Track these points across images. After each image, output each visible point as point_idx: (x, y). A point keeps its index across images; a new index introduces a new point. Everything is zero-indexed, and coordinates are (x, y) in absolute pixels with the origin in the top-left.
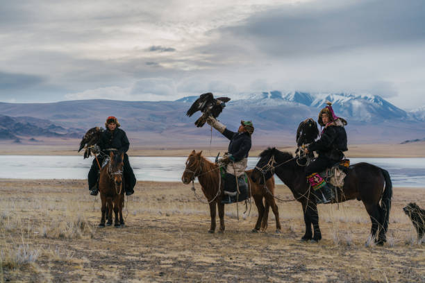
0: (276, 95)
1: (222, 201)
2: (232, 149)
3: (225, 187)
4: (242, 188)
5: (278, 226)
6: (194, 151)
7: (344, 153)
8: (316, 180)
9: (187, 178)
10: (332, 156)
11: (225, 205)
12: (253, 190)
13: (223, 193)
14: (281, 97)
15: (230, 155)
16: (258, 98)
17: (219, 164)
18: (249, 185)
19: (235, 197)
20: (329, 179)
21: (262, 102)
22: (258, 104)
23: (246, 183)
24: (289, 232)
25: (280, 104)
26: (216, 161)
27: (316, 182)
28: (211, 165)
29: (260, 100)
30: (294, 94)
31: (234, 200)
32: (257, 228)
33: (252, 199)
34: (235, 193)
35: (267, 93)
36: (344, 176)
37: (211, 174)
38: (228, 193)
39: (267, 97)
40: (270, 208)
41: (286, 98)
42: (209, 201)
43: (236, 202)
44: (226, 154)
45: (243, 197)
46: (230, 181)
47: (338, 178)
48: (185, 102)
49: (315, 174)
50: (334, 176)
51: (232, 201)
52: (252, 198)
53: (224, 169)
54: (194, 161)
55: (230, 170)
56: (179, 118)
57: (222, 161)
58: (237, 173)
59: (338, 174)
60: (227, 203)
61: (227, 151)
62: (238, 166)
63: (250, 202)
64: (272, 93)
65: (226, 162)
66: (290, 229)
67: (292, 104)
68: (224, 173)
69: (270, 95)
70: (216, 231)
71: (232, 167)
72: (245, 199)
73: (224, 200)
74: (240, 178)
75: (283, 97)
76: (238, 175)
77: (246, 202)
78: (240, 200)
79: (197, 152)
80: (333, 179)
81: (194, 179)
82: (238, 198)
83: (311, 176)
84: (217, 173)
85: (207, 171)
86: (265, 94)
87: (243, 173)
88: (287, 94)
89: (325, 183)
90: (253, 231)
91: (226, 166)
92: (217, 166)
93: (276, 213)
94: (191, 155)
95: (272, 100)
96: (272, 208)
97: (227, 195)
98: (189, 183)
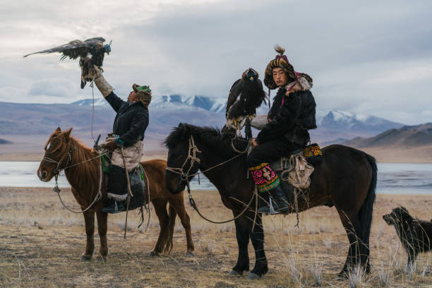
0: (176, 99)
1: (104, 210)
2: (119, 127)
3: (109, 188)
4: (136, 188)
5: (190, 246)
6: (59, 129)
7: (310, 132)
8: (267, 174)
9: (47, 172)
10: (294, 139)
11: (109, 214)
12: (153, 191)
13: (105, 195)
14: (180, 101)
15: (116, 137)
16: (157, 102)
17: (100, 152)
18: (146, 183)
19: (124, 202)
20: (287, 175)
21: (162, 106)
22: (157, 107)
23: (142, 180)
24: (206, 253)
25: (179, 108)
26: (96, 147)
27: (266, 178)
28: (87, 152)
29: (160, 104)
30: (193, 98)
31: (124, 206)
32: (158, 249)
33: (151, 205)
34: (124, 197)
35: (167, 97)
36: (310, 171)
37: (87, 166)
38: (114, 195)
39: (166, 101)
40: (177, 216)
41: (185, 102)
42: (83, 209)
43: (125, 210)
44: (110, 135)
45: (137, 201)
46: (117, 177)
47: (301, 174)
48: (81, 104)
49: (266, 164)
50: (294, 170)
51: (121, 209)
52: (151, 203)
53: (108, 158)
54: (58, 143)
55: (117, 160)
56: (74, 121)
57: (105, 147)
58: (127, 164)
59: (302, 168)
60: (112, 212)
61: (111, 131)
62: (130, 153)
63: (148, 209)
64: (171, 97)
65: (111, 147)
66: (206, 249)
67: (191, 108)
68: (107, 164)
69: (169, 99)
70: (94, 256)
71: (119, 155)
72: (141, 205)
73: (106, 207)
74: (133, 172)
75: (183, 101)
76: (130, 167)
77: (142, 210)
78: (132, 207)
79: (64, 130)
80: (292, 174)
81: (58, 173)
82: (128, 204)
83: (258, 168)
84: (96, 164)
85: (80, 161)
86: (165, 98)
87: (136, 165)
88: (187, 98)
89: (278, 182)
90: (153, 254)
91: (111, 154)
92: (96, 154)
93: (187, 226)
94: (54, 135)
95: (171, 104)
96: (181, 217)
97: (113, 200)
98: (49, 180)
